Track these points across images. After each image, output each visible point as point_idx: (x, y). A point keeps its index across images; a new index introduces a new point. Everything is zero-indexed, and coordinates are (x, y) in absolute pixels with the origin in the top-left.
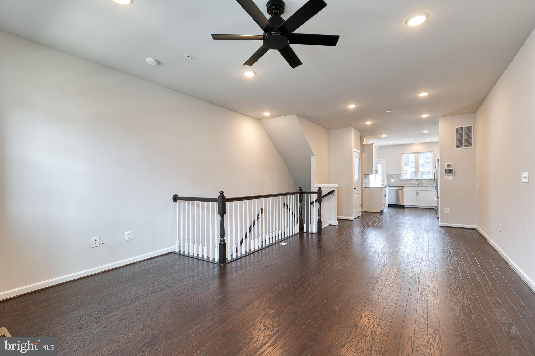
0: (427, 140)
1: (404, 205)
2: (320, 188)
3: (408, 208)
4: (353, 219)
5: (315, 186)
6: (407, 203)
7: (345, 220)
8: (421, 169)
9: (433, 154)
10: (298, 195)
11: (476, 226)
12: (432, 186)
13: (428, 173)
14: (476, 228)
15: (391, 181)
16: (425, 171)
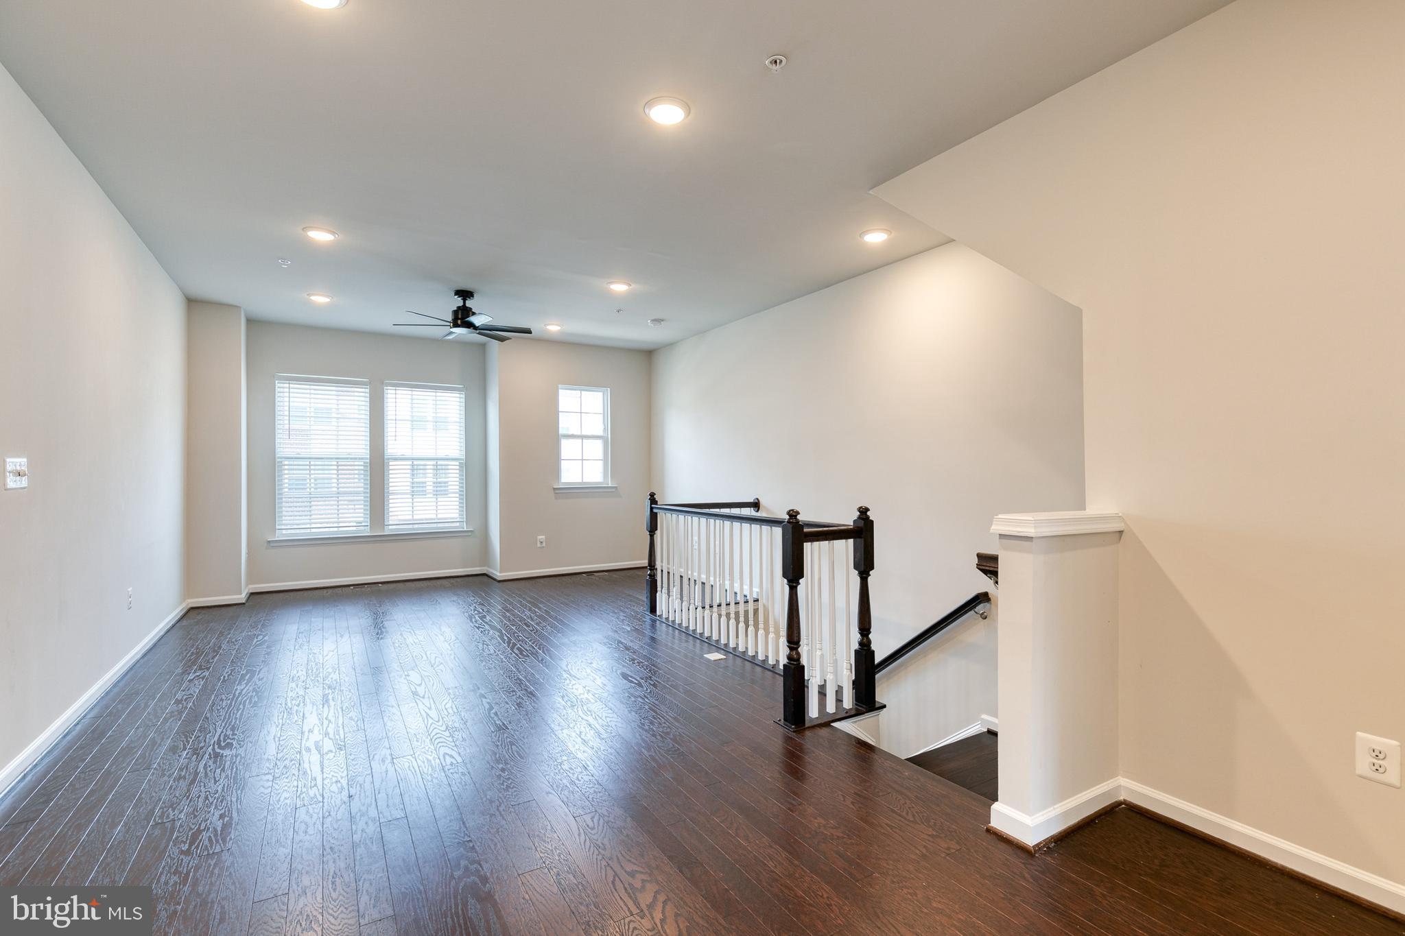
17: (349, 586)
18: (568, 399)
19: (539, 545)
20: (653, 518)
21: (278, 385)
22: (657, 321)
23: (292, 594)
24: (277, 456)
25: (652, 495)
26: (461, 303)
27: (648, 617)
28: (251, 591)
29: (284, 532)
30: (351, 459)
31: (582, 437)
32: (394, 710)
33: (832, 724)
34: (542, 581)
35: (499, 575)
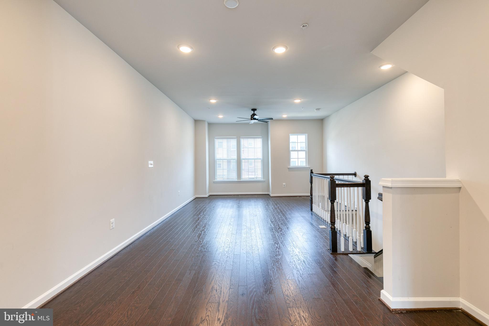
17: (232, 195)
18: (293, 138)
19: (283, 186)
20: (311, 177)
21: (215, 140)
22: (318, 109)
23: (218, 196)
24: (215, 159)
25: (311, 170)
26: (253, 113)
27: (310, 212)
28: (210, 195)
29: (217, 179)
30: (233, 159)
31: (298, 151)
32: (223, 227)
33: (349, 255)
34: (284, 198)
35: (272, 195)
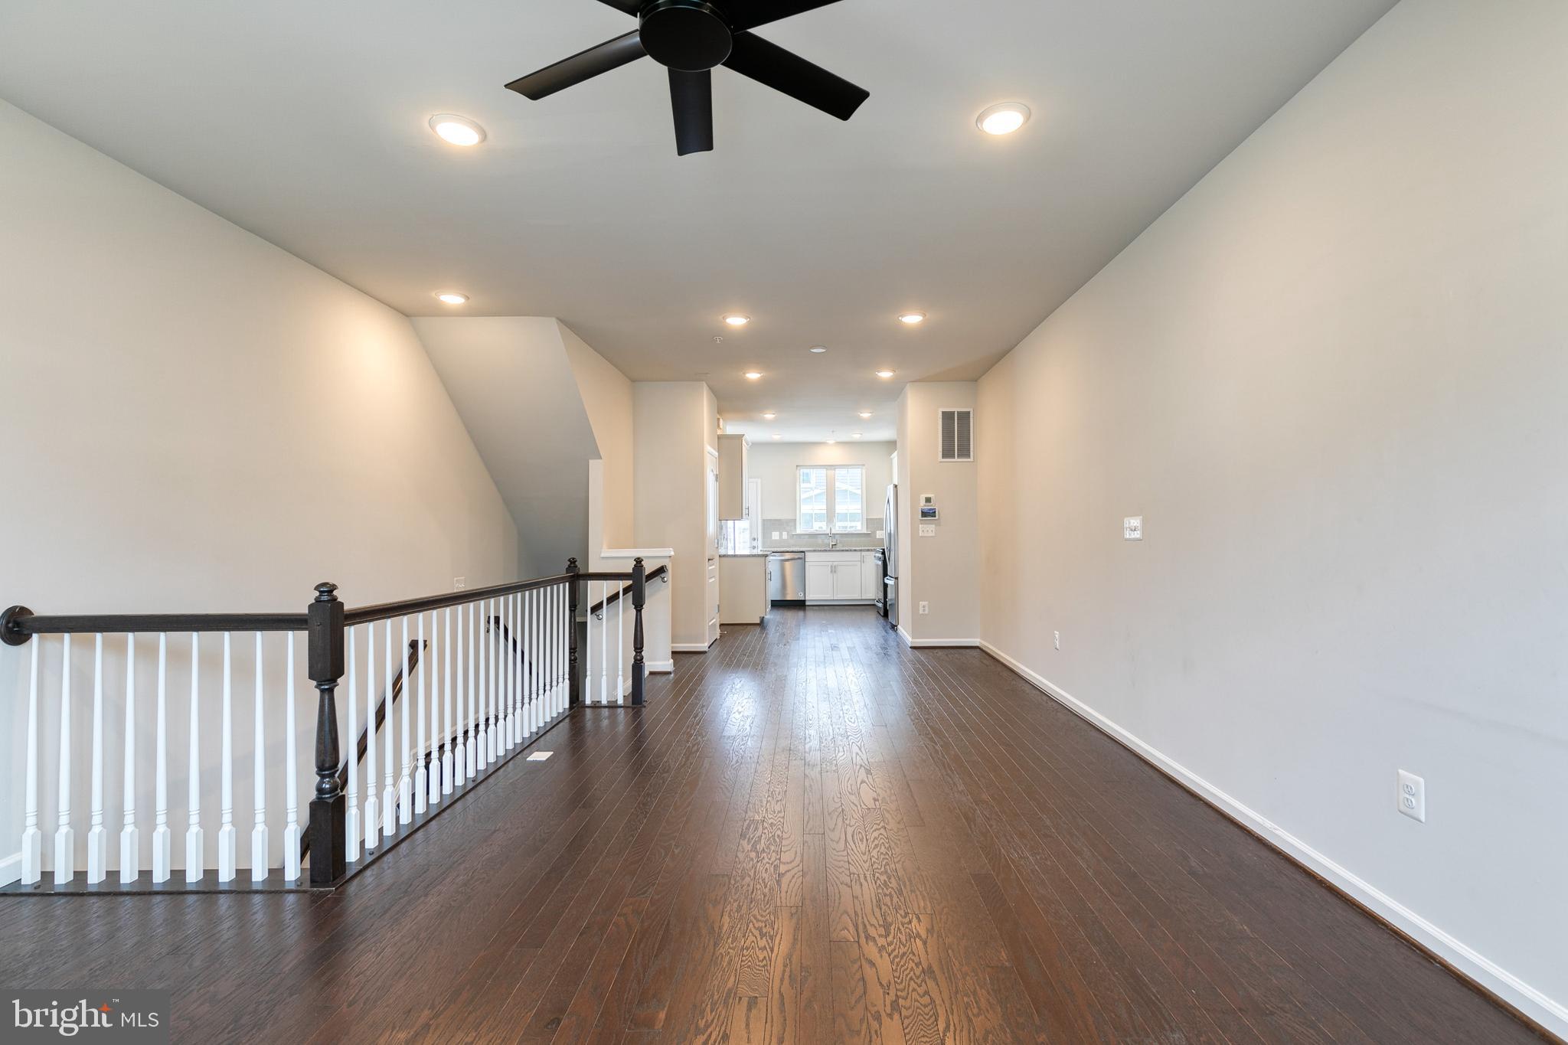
0: (856, 436)
1: (804, 601)
2: (639, 561)
3: (814, 608)
4: (706, 649)
5: (603, 555)
6: (812, 596)
7: (688, 656)
8: (840, 508)
9: (864, 471)
10: (567, 584)
11: (979, 640)
12: (864, 550)
13: (853, 517)
14: (978, 644)
15: (773, 538)
16: (846, 512)
